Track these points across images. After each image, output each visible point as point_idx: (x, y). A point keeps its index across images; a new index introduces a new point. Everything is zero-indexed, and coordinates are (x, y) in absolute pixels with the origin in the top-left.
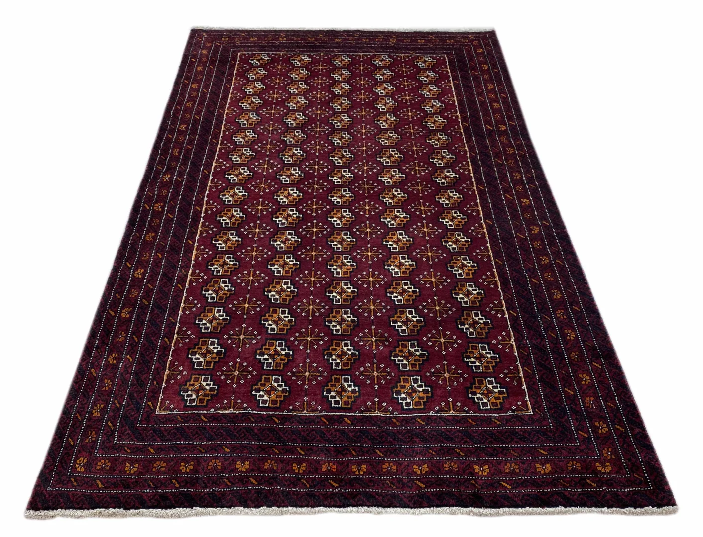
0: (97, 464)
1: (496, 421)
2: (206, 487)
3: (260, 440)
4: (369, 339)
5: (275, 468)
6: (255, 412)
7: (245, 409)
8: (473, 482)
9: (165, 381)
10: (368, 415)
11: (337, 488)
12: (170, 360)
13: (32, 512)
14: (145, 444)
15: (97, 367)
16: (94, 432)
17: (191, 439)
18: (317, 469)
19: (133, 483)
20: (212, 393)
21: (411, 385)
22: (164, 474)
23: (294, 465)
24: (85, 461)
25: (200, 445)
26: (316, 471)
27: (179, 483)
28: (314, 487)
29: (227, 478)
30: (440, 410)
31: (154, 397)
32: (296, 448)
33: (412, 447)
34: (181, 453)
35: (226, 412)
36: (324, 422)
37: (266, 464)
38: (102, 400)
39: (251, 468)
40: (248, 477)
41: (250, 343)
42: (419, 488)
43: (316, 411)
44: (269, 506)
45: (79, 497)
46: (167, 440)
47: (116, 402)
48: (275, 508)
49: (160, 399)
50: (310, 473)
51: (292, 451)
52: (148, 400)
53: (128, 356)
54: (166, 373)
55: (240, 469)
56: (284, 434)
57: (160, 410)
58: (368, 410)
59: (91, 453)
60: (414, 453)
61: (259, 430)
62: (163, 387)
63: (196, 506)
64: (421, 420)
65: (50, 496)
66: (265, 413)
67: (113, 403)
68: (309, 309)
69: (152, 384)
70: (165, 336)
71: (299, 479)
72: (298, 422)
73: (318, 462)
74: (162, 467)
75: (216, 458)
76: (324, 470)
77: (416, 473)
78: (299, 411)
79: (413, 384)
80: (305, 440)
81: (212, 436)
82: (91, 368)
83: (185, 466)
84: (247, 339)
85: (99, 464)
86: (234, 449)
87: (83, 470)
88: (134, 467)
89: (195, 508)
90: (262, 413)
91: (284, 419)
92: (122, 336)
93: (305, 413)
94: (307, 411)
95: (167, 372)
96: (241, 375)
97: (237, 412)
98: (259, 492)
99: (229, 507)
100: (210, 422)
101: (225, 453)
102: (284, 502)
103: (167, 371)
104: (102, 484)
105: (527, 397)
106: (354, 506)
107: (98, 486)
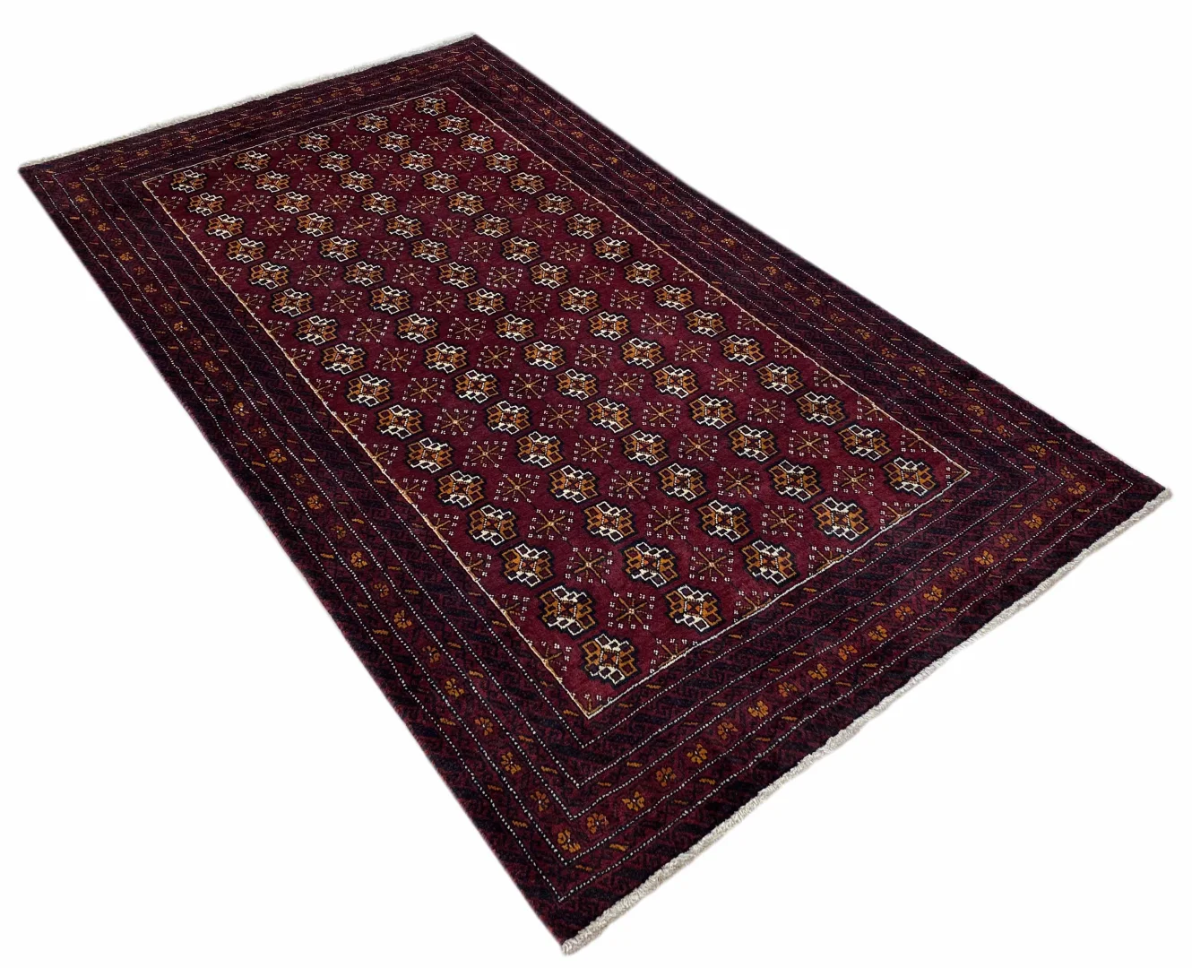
0: (586, 827)
1: (946, 501)
2: (746, 763)
3: (745, 670)
4: (734, 485)
5: (795, 689)
6: (703, 642)
7: (689, 645)
8: (991, 576)
9: (554, 674)
10: (823, 570)
11: (879, 667)
12: (530, 645)
13: (571, 942)
14: (618, 764)
15: (443, 712)
16: (537, 793)
17: (667, 721)
18: (837, 661)
19: (658, 816)
20: (630, 651)
21: (831, 512)
22: (682, 781)
23: (810, 672)
24: (568, 834)
25: (685, 720)
26: (838, 664)
27: (711, 779)
28: (855, 682)
29: (758, 734)
30: (887, 523)
31: (563, 702)
32: (791, 653)
33: (902, 578)
34: (673, 744)
35: (671, 663)
36: (788, 607)
37: (781, 691)
38: (502, 748)
39: (771, 706)
40: (778, 718)
41: (608, 567)
42: (952, 615)
43: (767, 600)
44: (834, 734)
45: (613, 880)
46: (638, 741)
47: (522, 738)
48: (841, 732)
49: (573, 698)
50: (835, 671)
51: (791, 659)
52: (561, 710)
53: (471, 673)
54: (545, 664)
55: (761, 716)
56: (762, 646)
57: (589, 711)
58: (818, 565)
59: (565, 820)
60: (910, 584)
61: (731, 659)
62: (560, 682)
63: (761, 789)
64: (881, 542)
65: (573, 907)
66: (716, 637)
67: (520, 742)
68: (630, 488)
69: (543, 687)
70: (489, 620)
71: (832, 684)
72: (762, 624)
73: (829, 653)
74: (669, 776)
75: (719, 721)
76: (845, 658)
77: (933, 601)
78: (749, 611)
79: (832, 510)
80: (791, 639)
81: (686, 701)
82: (437, 718)
83: (694, 755)
84: (597, 563)
85: (589, 825)
86: (729, 697)
87: (578, 847)
88: (637, 799)
89: (760, 793)
90: (712, 638)
91: (741, 629)
92: (433, 653)
93: (757, 610)
94: (757, 605)
95: (545, 662)
96: (639, 609)
97: (685, 655)
98: (808, 726)
99: (795, 765)
100: (665, 686)
101: (722, 710)
102: (845, 719)
103: (542, 660)
104: (621, 845)
105: (949, 459)
106: (914, 675)
107: (621, 851)
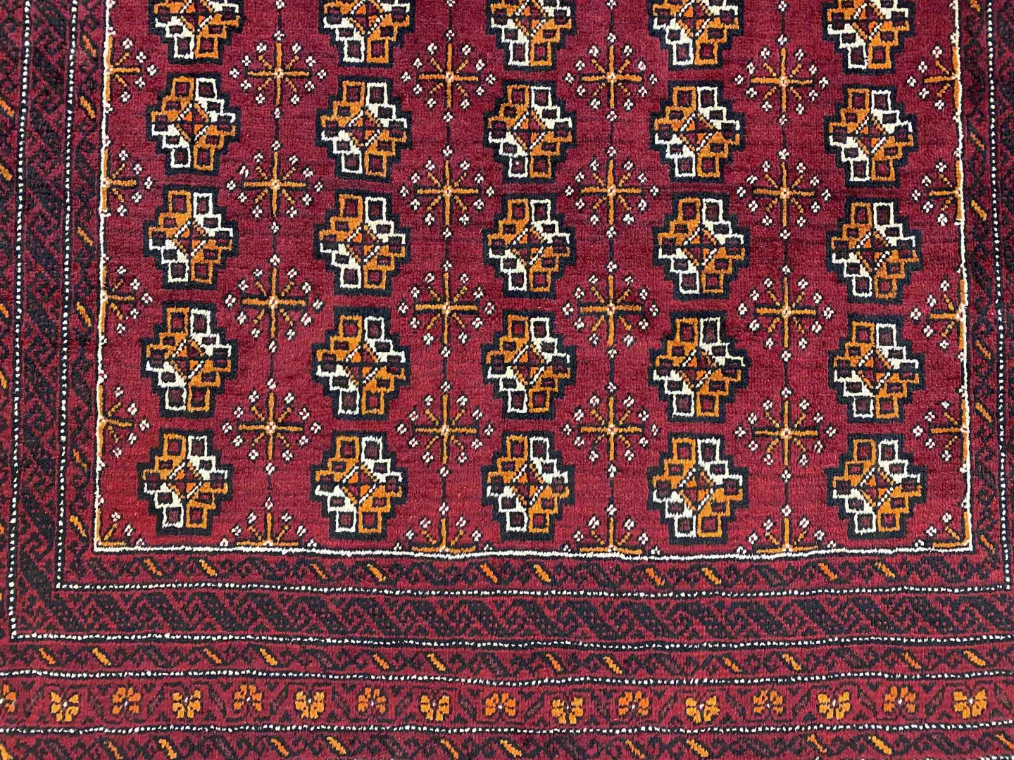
1: (884, 569)
3: (344, 634)
4: (600, 309)
5: (382, 709)
6: (324, 552)
7: (302, 542)
8: (813, 738)
9: (99, 449)
10: (590, 556)
12: (100, 379)
14: (84, 641)
17: (186, 629)
18: (475, 709)
20: (219, 490)
21: (696, 466)
22: (140, 723)
23: (425, 699)
25: (211, 644)
26: (474, 715)
27: (176, 748)
28: (469, 758)
29: (279, 737)
31: (81, 504)
32: (427, 652)
33: (687, 650)
34: (169, 667)
35: (258, 549)
36: (488, 578)
37: (361, 698)
39: (329, 710)
40: (323, 733)
41: (297, 325)
43: (469, 546)
46: (132, 630)
49: (97, 505)
50: (459, 721)
51: (417, 662)
52: (70, 511)
54: (99, 424)
55: (306, 713)
56: (397, 613)
57: (102, 540)
58: (592, 541)
62: (98, 469)
64: (714, 573)
66: (349, 554)
68: (444, 199)
69: (71, 460)
70: (76, 297)
71: (436, 739)
72: (427, 578)
73: (476, 692)
74: (131, 703)
75: (249, 680)
76: (489, 712)
77: (691, 718)
78: (430, 545)
79: (701, 462)
80: (446, 632)
81: (232, 619)
84: (288, 308)
88: (70, 704)
90: (342, 553)
91: (395, 569)
93: (444, 553)
94: (448, 545)
95: (101, 421)
96: (282, 432)
97: (284, 552)
100: (222, 577)
101: (267, 667)
103: (100, 416)
105: (968, 499)
